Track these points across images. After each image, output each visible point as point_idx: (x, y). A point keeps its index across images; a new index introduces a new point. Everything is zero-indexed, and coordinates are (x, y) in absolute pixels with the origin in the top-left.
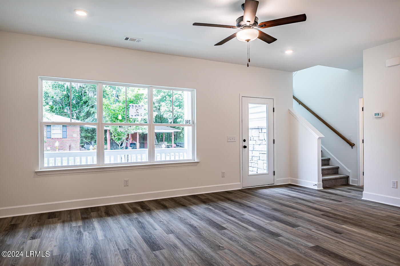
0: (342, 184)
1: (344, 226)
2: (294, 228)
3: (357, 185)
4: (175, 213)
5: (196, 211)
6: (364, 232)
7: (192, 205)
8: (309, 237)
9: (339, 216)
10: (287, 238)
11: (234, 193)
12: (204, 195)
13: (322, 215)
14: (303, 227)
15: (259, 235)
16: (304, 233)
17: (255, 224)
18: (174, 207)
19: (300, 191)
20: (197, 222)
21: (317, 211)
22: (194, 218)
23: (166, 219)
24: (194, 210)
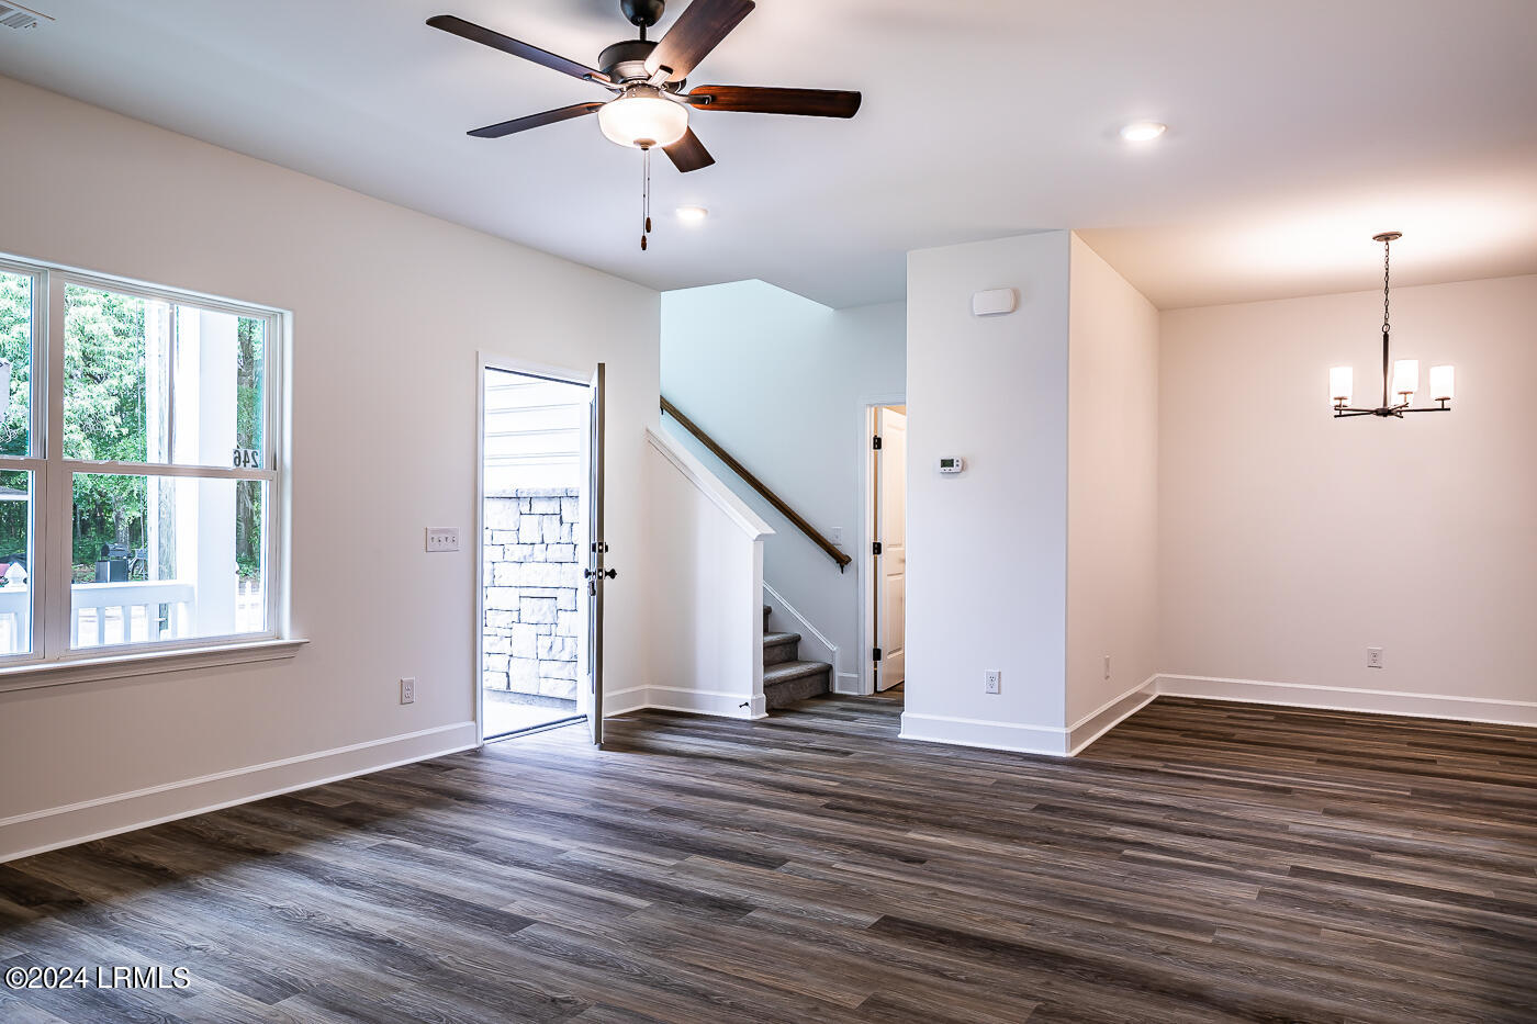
0: (814, 693)
1: (911, 835)
2: (774, 872)
3: (855, 694)
4: (238, 893)
5: (337, 867)
6: (976, 843)
7: (299, 845)
8: (842, 893)
9: (878, 802)
10: (777, 913)
11: (462, 767)
12: (328, 789)
13: (827, 806)
14: (799, 860)
15: (675, 919)
16: (818, 882)
17: (632, 879)
18: (213, 869)
19: (700, 732)
20: (376, 915)
21: (805, 798)
22: (349, 897)
23: (208, 931)
24: (325, 864)
